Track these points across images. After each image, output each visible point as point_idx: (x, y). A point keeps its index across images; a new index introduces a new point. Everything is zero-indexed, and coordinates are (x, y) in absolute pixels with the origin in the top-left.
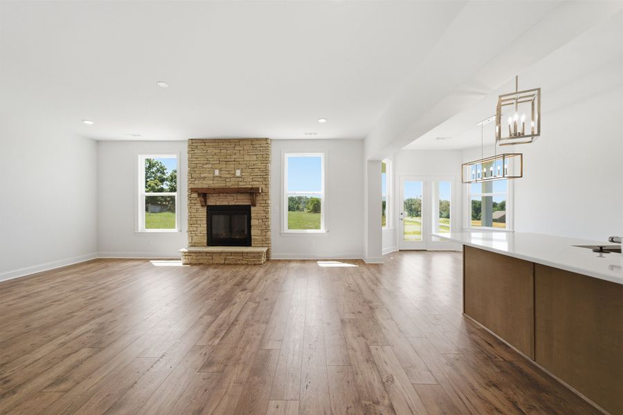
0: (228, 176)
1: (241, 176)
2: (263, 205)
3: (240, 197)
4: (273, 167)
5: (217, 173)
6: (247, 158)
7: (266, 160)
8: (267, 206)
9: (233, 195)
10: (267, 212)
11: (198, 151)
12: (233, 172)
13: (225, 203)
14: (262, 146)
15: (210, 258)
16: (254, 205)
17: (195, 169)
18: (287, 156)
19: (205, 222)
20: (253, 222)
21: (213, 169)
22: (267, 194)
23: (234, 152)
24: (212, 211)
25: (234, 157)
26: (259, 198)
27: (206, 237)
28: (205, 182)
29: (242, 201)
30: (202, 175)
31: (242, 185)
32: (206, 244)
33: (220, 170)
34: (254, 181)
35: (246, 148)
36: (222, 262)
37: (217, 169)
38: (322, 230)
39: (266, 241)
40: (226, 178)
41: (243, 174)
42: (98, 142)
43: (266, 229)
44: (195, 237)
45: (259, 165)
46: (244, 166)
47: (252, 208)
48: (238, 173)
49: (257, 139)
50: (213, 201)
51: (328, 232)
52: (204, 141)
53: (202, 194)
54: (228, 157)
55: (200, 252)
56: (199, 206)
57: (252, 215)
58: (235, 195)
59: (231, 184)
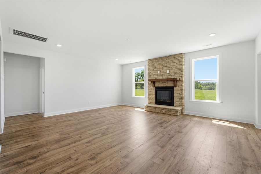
0: (164, 73)
1: (169, 73)
2: (180, 86)
3: (169, 83)
4: (185, 68)
5: (159, 72)
6: (172, 64)
7: (181, 64)
8: (182, 87)
9: (166, 82)
10: (182, 90)
11: (152, 64)
12: (165, 72)
13: (162, 86)
14: (179, 57)
15: (155, 109)
16: (176, 87)
17: (150, 72)
18: (193, 61)
19: (154, 94)
20: (175, 95)
21: (157, 71)
22: (182, 81)
23: (166, 62)
24: (158, 89)
25: (166, 64)
26: (178, 83)
27: (154, 100)
28: (154, 77)
29: (170, 84)
30: (153, 74)
31: (170, 77)
32: (154, 103)
33: (160, 71)
34: (176, 75)
35: (171, 59)
36: (160, 112)
37: (158, 71)
38: (218, 101)
39: (181, 104)
40: (163, 74)
41: (170, 72)
42: (122, 66)
43: (182, 98)
44: (150, 100)
45: (178, 67)
46: (170, 68)
47: (175, 88)
48: (168, 72)
49: (177, 55)
50: (158, 85)
51: (222, 102)
52: (153, 59)
53: (153, 82)
54: (163, 65)
55: (151, 107)
56: (152, 87)
57: (174, 91)
58: (167, 82)
59: (165, 77)
